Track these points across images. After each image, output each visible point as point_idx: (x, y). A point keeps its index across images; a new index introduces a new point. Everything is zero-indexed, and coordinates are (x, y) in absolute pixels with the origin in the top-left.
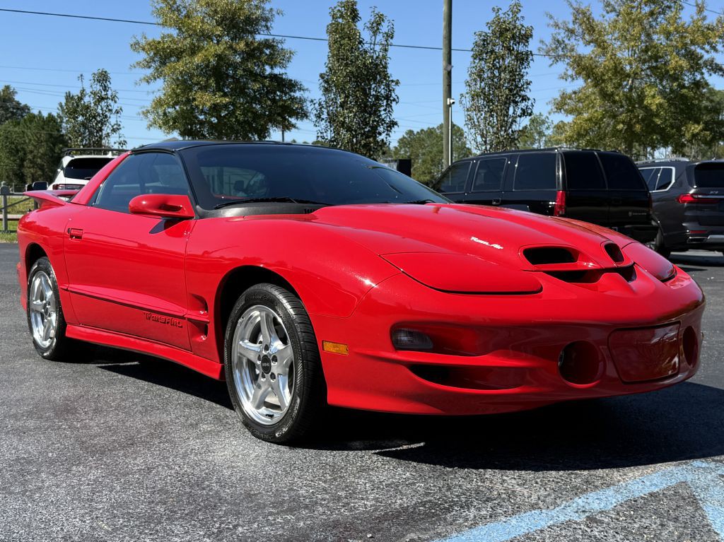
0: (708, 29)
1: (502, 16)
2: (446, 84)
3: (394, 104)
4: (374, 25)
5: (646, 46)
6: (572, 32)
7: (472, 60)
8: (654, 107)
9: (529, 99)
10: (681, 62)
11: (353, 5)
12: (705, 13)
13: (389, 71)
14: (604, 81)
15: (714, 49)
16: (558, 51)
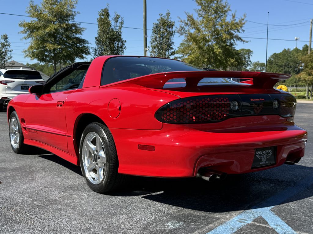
0: (236, 24)
1: (163, 17)
2: (145, 42)
3: (124, 50)
4: (116, 19)
5: (215, 30)
6: (187, 24)
7: (152, 33)
8: (218, 53)
9: (173, 49)
10: (227, 36)
11: (107, 11)
12: (235, 18)
13: (122, 37)
14: (200, 43)
15: (238, 31)
16: (182, 31)
